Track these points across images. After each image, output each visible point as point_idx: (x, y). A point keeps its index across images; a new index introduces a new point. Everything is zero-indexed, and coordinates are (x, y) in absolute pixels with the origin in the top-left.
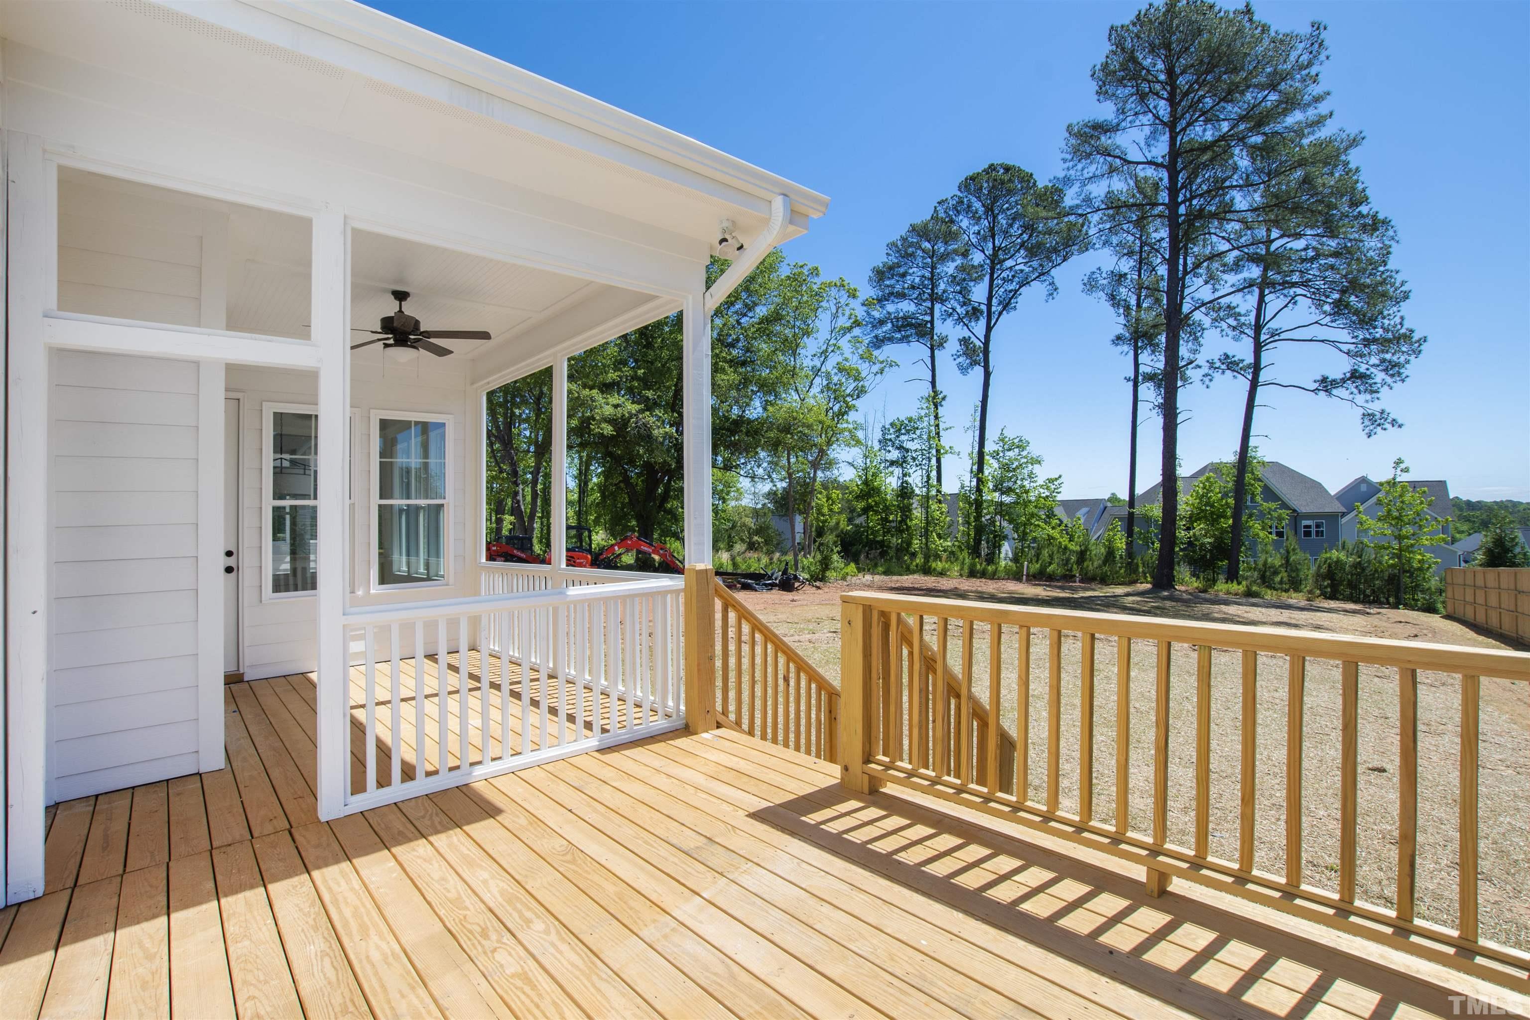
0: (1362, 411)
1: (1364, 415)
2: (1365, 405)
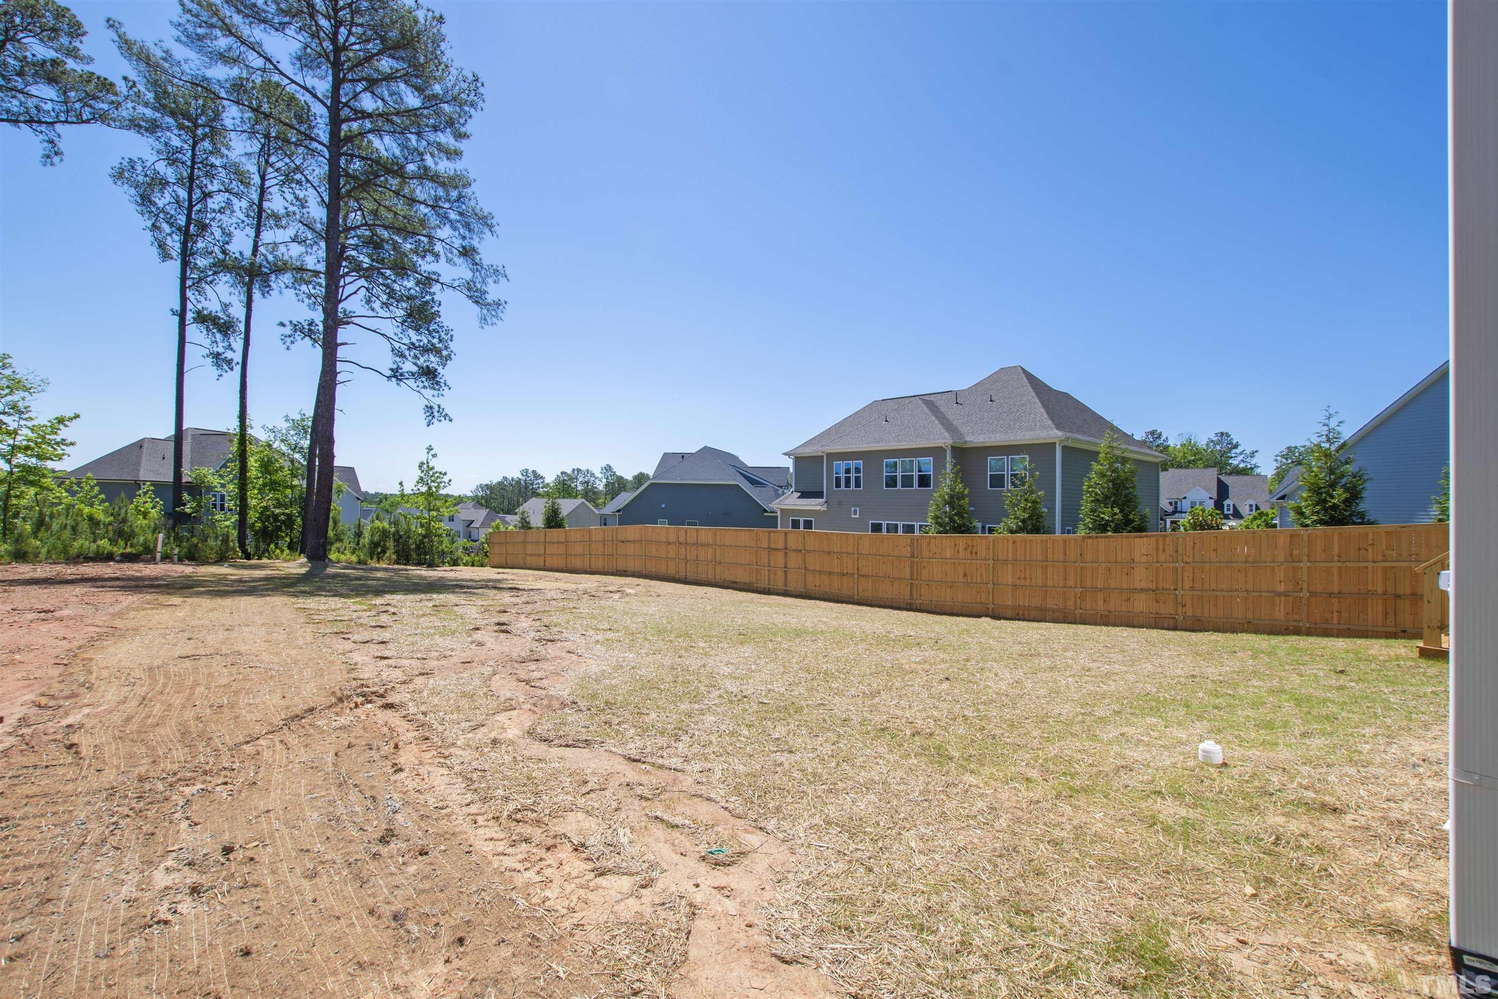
0: (426, 403)
1: (426, 406)
2: (429, 398)
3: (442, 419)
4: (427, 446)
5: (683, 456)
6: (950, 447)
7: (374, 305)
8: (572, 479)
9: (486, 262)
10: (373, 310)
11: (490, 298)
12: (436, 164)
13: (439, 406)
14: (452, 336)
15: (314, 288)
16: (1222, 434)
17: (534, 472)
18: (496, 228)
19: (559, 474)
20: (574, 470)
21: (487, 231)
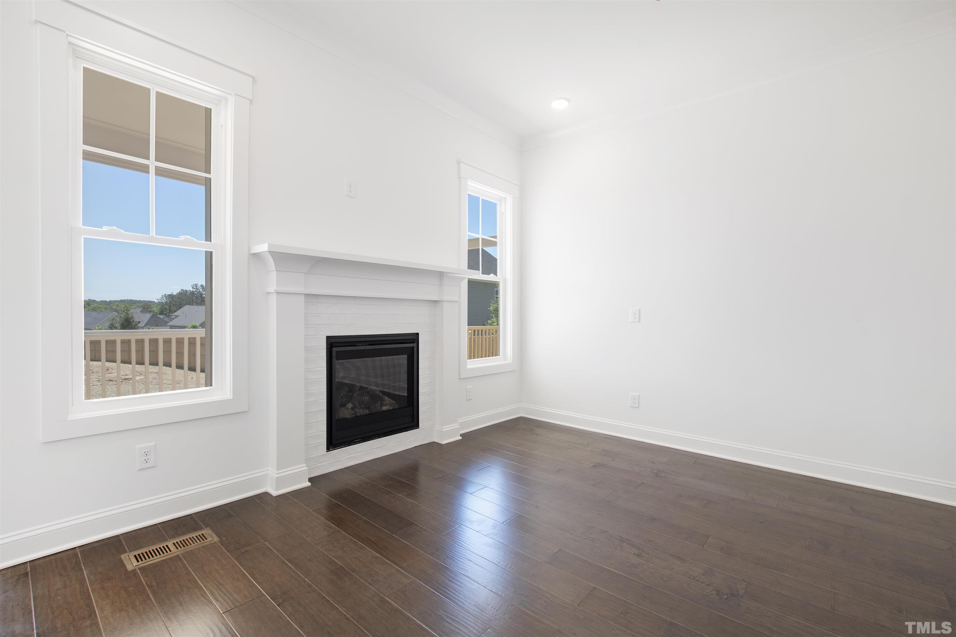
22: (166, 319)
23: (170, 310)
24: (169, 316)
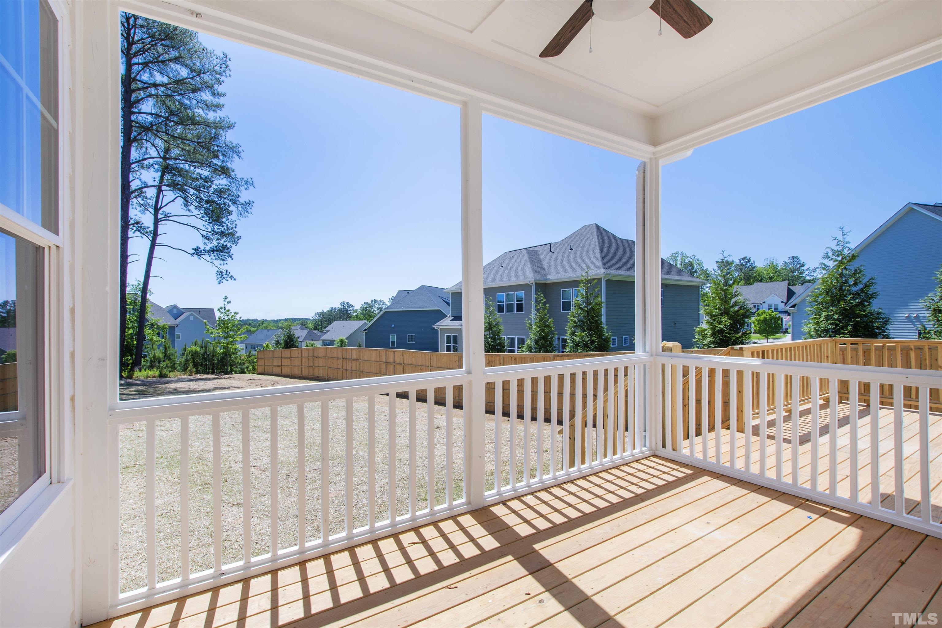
0: (217, 269)
1: (218, 271)
2: (219, 266)
3: (229, 279)
4: (224, 297)
5: (408, 292)
6: (534, 284)
7: (190, 208)
8: (371, 306)
9: (239, 176)
10: (189, 210)
11: (242, 200)
12: (207, 114)
13: (227, 271)
14: (236, 225)
15: (143, 200)
16: (793, 257)
17: (347, 303)
18: (242, 154)
19: (363, 304)
20: (372, 301)
21: (235, 156)
22: (319, 334)
23: (322, 325)
24: (321, 332)
